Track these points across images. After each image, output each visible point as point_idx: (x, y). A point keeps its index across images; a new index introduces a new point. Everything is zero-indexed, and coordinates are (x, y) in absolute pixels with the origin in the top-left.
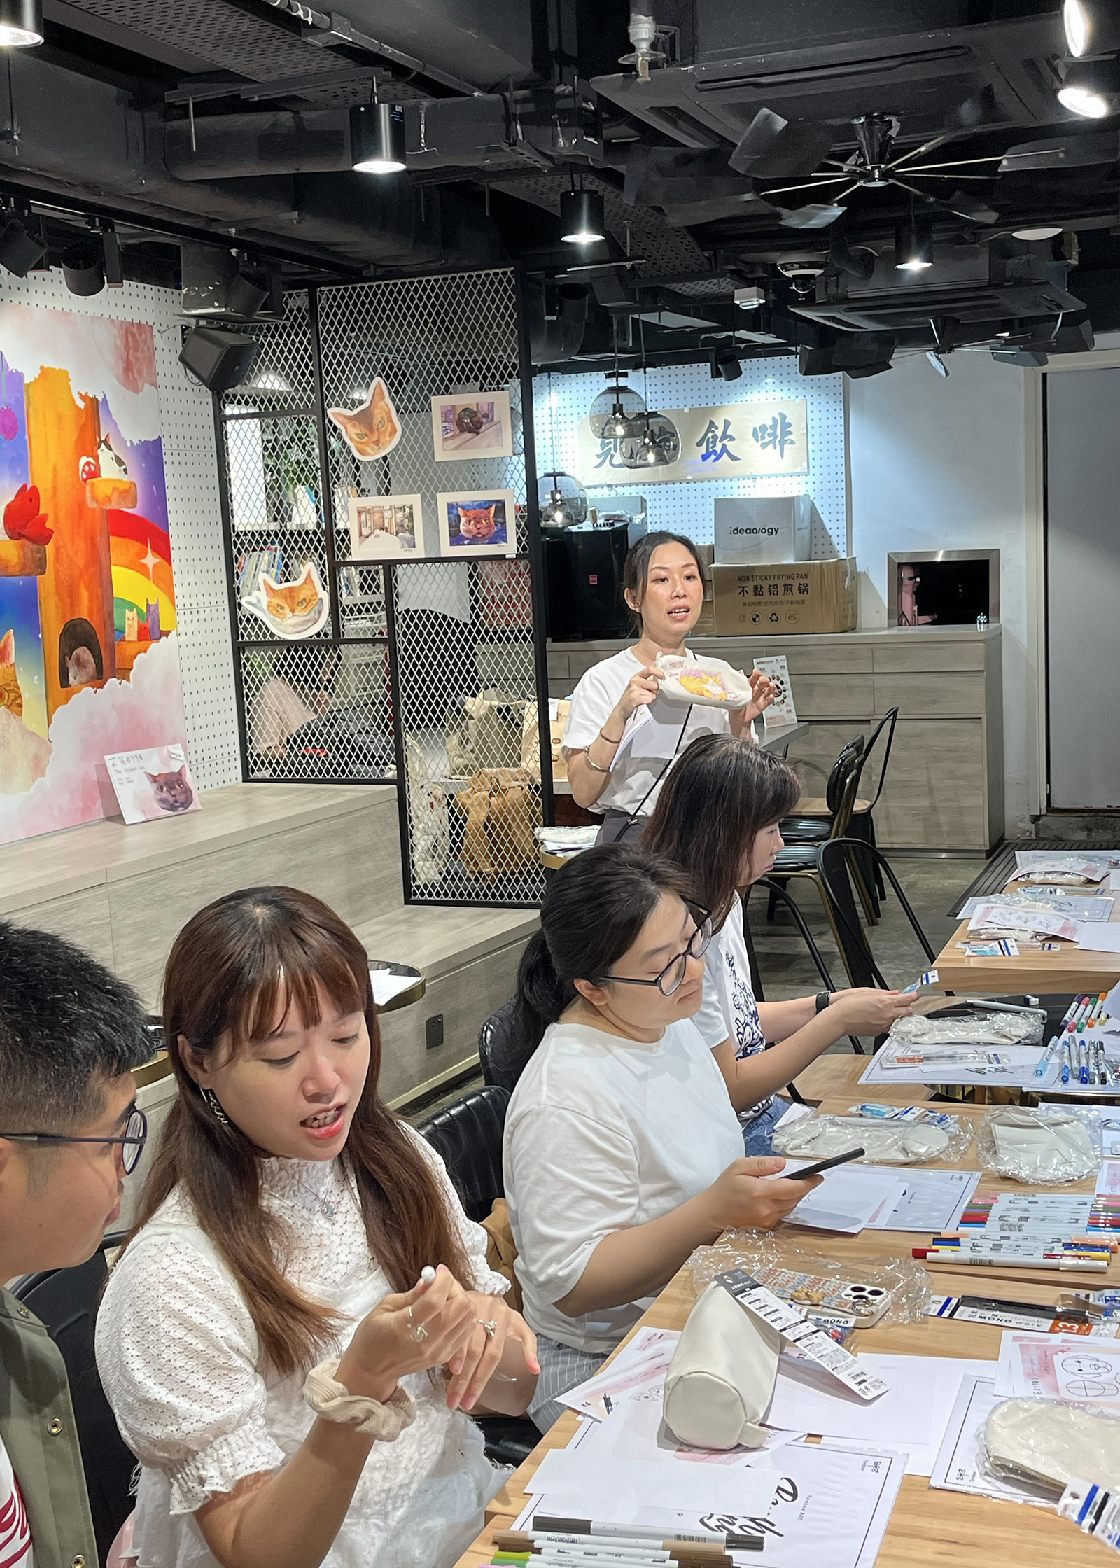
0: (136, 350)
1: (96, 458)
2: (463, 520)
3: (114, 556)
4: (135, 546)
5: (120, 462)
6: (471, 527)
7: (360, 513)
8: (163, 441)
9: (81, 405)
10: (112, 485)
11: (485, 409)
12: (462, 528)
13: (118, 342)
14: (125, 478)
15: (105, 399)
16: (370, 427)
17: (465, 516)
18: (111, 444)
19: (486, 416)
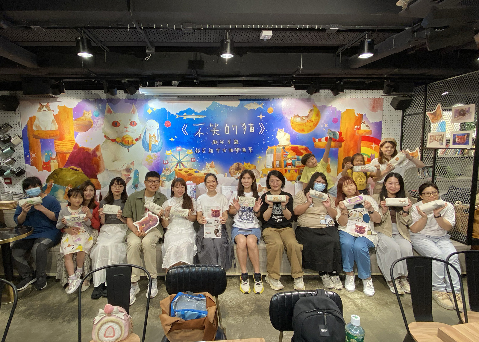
0: (377, 103)
1: (360, 126)
2: (457, 138)
3: (362, 145)
4: (369, 143)
5: (367, 126)
6: (459, 140)
7: (430, 136)
8: (383, 122)
9: (357, 116)
10: (364, 131)
11: (467, 109)
12: (456, 140)
13: (371, 103)
14: (369, 129)
15: (365, 114)
16: (435, 116)
17: (458, 137)
18: (365, 123)
19: (467, 111)
